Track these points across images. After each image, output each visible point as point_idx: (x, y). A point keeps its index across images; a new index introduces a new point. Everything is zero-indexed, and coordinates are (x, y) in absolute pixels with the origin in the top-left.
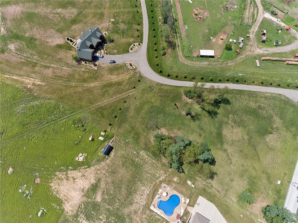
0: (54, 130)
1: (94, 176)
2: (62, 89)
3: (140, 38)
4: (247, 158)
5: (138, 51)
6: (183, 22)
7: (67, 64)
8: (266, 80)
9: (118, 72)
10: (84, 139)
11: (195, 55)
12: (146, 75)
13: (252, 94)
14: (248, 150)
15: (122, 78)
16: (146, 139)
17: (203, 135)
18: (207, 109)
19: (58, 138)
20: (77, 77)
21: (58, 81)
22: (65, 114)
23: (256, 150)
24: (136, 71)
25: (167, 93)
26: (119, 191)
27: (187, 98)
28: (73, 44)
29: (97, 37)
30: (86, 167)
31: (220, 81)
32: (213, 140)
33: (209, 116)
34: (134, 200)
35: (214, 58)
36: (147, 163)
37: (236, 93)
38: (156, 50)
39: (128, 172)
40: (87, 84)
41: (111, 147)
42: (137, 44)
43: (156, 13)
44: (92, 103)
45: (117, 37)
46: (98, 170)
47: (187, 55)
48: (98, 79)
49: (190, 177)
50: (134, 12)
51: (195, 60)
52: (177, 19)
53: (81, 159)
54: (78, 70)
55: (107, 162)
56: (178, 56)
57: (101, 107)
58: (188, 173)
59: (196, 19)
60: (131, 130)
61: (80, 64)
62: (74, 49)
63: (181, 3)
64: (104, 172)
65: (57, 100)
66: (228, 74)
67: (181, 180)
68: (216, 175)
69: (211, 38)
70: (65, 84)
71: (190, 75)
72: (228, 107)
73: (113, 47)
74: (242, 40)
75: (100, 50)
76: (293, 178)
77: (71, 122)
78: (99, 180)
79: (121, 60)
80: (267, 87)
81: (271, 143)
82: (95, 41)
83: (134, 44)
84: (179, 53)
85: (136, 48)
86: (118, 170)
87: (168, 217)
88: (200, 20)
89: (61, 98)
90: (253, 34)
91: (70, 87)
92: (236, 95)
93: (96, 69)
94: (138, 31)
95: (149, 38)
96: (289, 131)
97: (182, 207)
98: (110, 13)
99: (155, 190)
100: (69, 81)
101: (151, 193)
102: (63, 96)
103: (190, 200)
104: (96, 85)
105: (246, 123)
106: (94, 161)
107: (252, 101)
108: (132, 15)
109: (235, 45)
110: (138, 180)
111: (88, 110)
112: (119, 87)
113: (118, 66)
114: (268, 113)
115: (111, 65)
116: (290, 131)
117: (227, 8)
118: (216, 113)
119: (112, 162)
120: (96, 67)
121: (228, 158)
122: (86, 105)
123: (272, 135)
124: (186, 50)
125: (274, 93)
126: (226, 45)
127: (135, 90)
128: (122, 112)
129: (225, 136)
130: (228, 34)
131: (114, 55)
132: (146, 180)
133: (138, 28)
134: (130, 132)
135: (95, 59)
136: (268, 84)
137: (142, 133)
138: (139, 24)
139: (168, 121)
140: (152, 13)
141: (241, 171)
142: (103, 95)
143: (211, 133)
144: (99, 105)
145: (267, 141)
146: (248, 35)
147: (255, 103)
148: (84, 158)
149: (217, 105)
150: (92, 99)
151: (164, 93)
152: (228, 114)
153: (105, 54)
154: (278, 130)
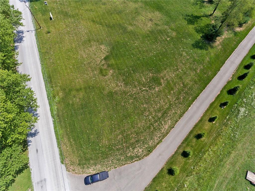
8: (201, 158)
33: (192, 15)
76: (34, 38)
80: (184, 139)
81: (95, 47)
116: (81, 89)
123: (103, 58)
125: (161, 141)
147: (168, 82)
154: (101, 70)
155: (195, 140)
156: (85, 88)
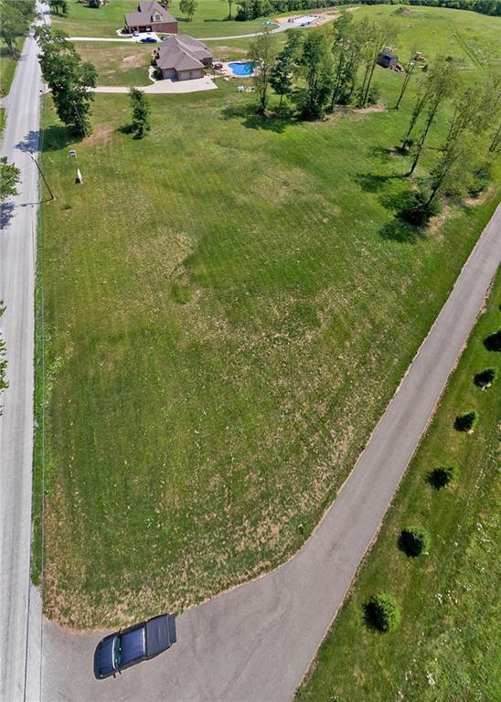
33: (370, 174)
116: (121, 337)
123: (180, 260)
154: (175, 291)
155: (428, 490)
156: (133, 335)
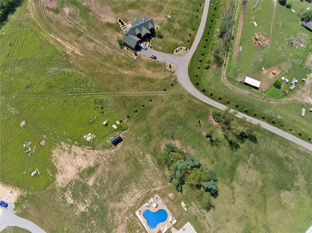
0: (75, 101)
1: (95, 159)
2: (97, 66)
3: (190, 43)
4: (253, 204)
5: (183, 55)
6: (239, 42)
7: (110, 44)
8: (306, 133)
9: (155, 69)
10: (99, 121)
11: (239, 80)
12: (181, 82)
13: (283, 142)
14: (257, 197)
15: (156, 76)
16: (157, 145)
17: (216, 163)
18: (230, 139)
19: (76, 110)
20: (114, 60)
21: (96, 58)
22: (90, 90)
23: (265, 200)
24: (173, 74)
25: (196, 107)
26: (112, 184)
27: (214, 120)
28: (122, 27)
29: (147, 28)
30: (90, 147)
31: (255, 115)
32: (224, 172)
33: (230, 146)
34: (123, 198)
35: (257, 90)
36: (149, 168)
37: (267, 135)
38: (201, 61)
39: (127, 169)
40: (121, 70)
41: (121, 138)
42: (185, 48)
43: (215, 24)
44: (118, 90)
45: (168, 35)
46: (101, 155)
47: (230, 77)
48: (134, 69)
49: (187, 199)
50: (194, 15)
51: (237, 85)
52: (234, 37)
53: (89, 139)
54: (118, 53)
55: (111, 152)
56: (221, 75)
57: (126, 97)
58: (186, 194)
59: (255, 44)
60: (146, 130)
61: (123, 48)
62: (122, 32)
63: (245, 23)
64: (105, 159)
65: (88, 75)
66: (267, 112)
67: (175, 198)
68: (213, 209)
69: (263, 68)
70: (101, 62)
71: (225, 98)
72: (253, 145)
73: (160, 43)
74: (296, 83)
75: (146, 41)
77: (92, 100)
78: (98, 166)
79: (162, 59)
80: (303, 141)
81: (285, 200)
82: (145, 32)
83: (182, 47)
84: (223, 72)
85: (182, 52)
86: (119, 163)
87: (149, 229)
88: (258, 47)
89: (93, 74)
90: (310, 80)
91: (104, 67)
92: (266, 137)
93: (136, 58)
94: (190, 35)
95: (199, 47)
96: (309, 196)
97: (166, 225)
98: (170, 9)
99: (147, 198)
100: (106, 61)
101: (142, 198)
102: (94, 73)
103: (177, 221)
104: (129, 74)
105: (266, 169)
106: (100, 146)
107: (281, 149)
108: (191, 18)
109: (286, 84)
110: (134, 181)
111: (113, 95)
112: (151, 84)
113: (157, 63)
114: (294, 168)
115: (151, 60)
116: (311, 196)
117: (292, 43)
118: (237, 147)
119: (116, 153)
120: (136, 57)
121: (233, 197)
122: (113, 89)
123: (289, 192)
124: (231, 72)
125: (309, 150)
126: (276, 81)
127: (165, 93)
128: (144, 109)
129: (238, 173)
130: (283, 71)
131: (157, 51)
132: (142, 184)
133: (191, 33)
134: (144, 132)
135: (138, 48)
136: (306, 138)
137: (155, 137)
138: (194, 29)
139: (185, 135)
140: (211, 23)
141: (241, 215)
142: (132, 86)
143: (225, 164)
144: (124, 94)
145: (281, 196)
146: (304, 79)
147: (284, 152)
148: (92, 139)
149: (242, 139)
150: (120, 85)
151: (192, 106)
152: (250, 153)
153: (149, 47)
154: (298, 190)
155: (301, 136)
